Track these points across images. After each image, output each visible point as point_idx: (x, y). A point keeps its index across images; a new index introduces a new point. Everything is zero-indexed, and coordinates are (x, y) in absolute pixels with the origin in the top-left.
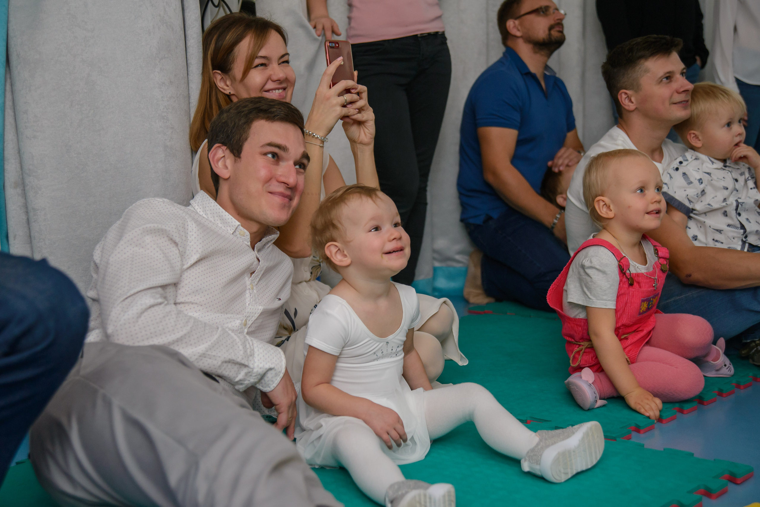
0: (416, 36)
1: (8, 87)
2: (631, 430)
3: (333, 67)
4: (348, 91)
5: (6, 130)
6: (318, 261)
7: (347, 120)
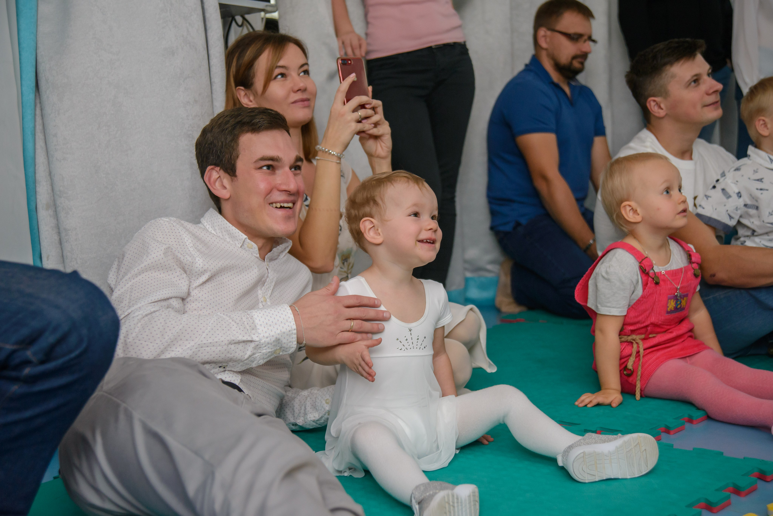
0: (430, 48)
1: (38, 112)
2: (660, 431)
3: (346, 84)
4: (362, 106)
5: (37, 153)
6: (345, 272)
7: (363, 135)
